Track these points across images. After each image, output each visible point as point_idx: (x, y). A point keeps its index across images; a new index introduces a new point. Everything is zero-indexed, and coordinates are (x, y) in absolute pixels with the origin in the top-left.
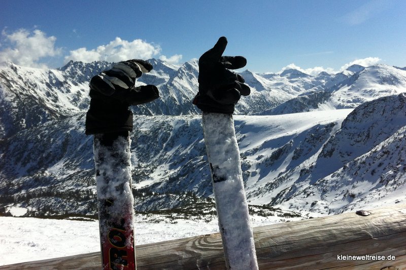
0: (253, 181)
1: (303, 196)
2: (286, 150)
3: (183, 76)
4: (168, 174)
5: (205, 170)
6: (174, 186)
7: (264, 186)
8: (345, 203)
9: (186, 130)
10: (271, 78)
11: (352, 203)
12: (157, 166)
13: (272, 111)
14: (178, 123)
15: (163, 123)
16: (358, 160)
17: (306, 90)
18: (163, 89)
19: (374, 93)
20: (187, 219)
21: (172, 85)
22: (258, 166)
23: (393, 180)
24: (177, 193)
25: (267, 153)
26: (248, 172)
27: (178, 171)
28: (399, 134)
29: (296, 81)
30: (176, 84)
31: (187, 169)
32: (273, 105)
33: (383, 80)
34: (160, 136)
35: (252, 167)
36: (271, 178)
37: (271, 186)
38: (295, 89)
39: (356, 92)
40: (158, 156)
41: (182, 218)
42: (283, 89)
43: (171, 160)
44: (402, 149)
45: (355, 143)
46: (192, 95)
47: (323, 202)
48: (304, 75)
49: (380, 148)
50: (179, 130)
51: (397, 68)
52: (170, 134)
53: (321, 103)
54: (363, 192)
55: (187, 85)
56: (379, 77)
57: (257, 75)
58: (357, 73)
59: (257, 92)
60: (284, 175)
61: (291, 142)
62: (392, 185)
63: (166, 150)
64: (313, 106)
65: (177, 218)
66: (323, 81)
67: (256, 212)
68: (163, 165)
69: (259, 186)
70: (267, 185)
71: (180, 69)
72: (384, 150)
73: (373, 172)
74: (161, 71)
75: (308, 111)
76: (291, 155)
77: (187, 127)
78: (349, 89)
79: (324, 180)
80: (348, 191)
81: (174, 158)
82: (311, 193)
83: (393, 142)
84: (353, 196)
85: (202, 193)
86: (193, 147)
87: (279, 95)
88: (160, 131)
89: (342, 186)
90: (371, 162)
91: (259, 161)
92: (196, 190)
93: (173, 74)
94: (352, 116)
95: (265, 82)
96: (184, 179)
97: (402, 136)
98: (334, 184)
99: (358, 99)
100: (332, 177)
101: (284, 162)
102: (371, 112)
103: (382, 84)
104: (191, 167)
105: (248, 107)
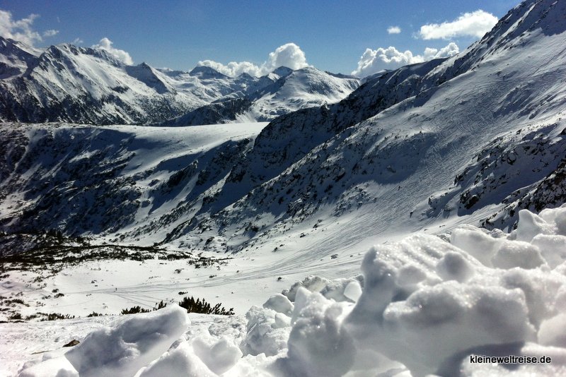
0: (144, 214)
1: (198, 232)
2: (189, 173)
3: (47, 65)
4: (23, 207)
5: (76, 200)
6: (31, 223)
7: (158, 218)
8: (246, 238)
9: (49, 144)
10: (177, 77)
11: (253, 238)
12: (7, 195)
13: (177, 121)
14: (36, 134)
15: (14, 134)
16: (265, 185)
17: (223, 95)
18: (17, 83)
19: (302, 103)
20: (26, 270)
21: (31, 78)
22: (151, 193)
23: (301, 211)
24: (33, 232)
25: (164, 177)
26: (137, 202)
27: (38, 201)
28: (313, 155)
29: (211, 83)
30: (36, 77)
31: (51, 199)
32: (179, 113)
33: (314, 88)
34: (9, 152)
35: (143, 195)
36: (167, 208)
37: (168, 219)
38: (209, 93)
39: (281, 101)
40: (8, 180)
41: (17, 269)
42: (193, 92)
43: (27, 187)
44: (314, 173)
45: (269, 164)
46: (62, 94)
47: (221, 238)
48: (221, 76)
49: (291, 171)
50: (38, 145)
51: (330, 74)
52: (24, 150)
53: (240, 114)
54: (267, 224)
55: (54, 80)
56: (308, 84)
57: (158, 72)
58: (284, 77)
59: (157, 94)
60: (184, 205)
61: (196, 162)
62: (300, 215)
63: (20, 171)
64: (229, 116)
65: (10, 269)
66: (244, 85)
67: (130, 256)
68: (16, 194)
69: (151, 219)
70: (162, 218)
71: (43, 55)
72: (295, 174)
73: (281, 200)
74: (14, 57)
75: (223, 123)
76: (195, 179)
77: (51, 140)
78: (273, 98)
79: (224, 211)
80: (250, 224)
81: (32, 184)
82: (207, 227)
83: (306, 164)
84: (256, 230)
85: (72, 230)
86: (60, 168)
87: (187, 100)
88: (9, 145)
89: (244, 219)
90: (279, 188)
91: (153, 188)
92: (62, 227)
93: (33, 62)
94: (268, 131)
95: (169, 82)
96: (45, 213)
97: (316, 157)
98: (235, 216)
99: (284, 110)
100: (234, 207)
101: (185, 188)
102: (288, 127)
103: (312, 93)
104: (55, 195)
105: (146, 115)
